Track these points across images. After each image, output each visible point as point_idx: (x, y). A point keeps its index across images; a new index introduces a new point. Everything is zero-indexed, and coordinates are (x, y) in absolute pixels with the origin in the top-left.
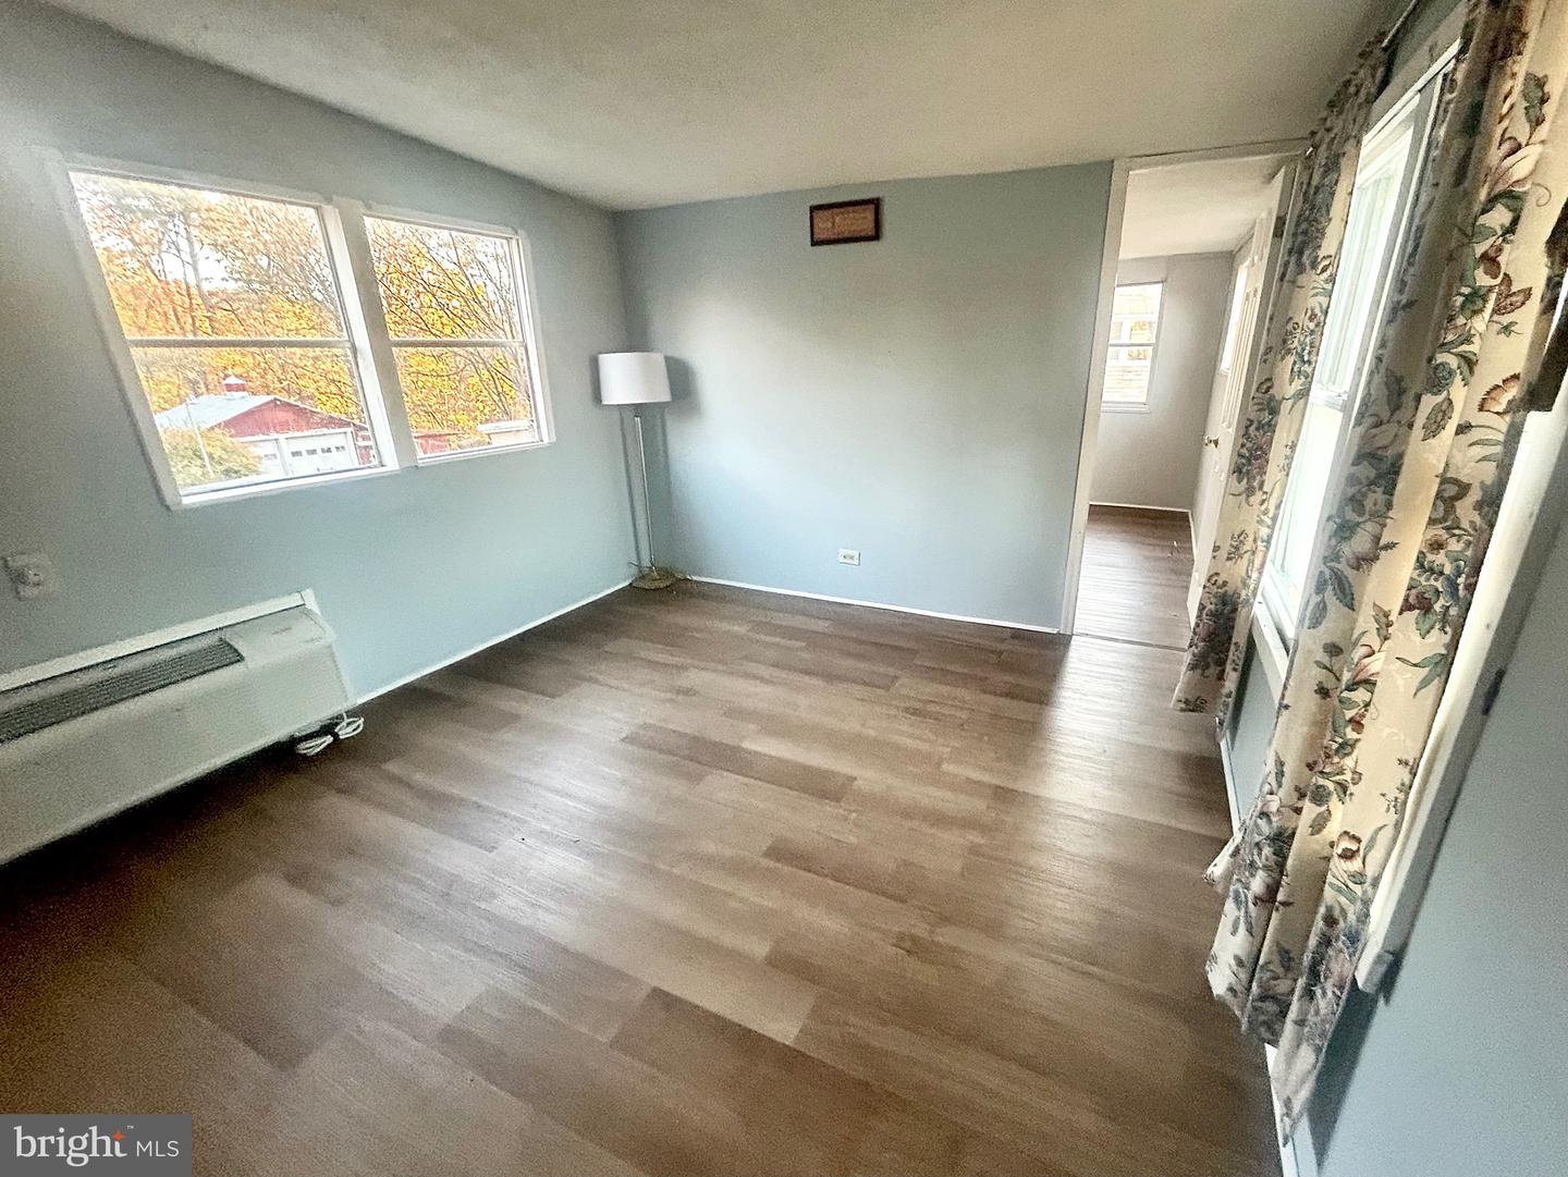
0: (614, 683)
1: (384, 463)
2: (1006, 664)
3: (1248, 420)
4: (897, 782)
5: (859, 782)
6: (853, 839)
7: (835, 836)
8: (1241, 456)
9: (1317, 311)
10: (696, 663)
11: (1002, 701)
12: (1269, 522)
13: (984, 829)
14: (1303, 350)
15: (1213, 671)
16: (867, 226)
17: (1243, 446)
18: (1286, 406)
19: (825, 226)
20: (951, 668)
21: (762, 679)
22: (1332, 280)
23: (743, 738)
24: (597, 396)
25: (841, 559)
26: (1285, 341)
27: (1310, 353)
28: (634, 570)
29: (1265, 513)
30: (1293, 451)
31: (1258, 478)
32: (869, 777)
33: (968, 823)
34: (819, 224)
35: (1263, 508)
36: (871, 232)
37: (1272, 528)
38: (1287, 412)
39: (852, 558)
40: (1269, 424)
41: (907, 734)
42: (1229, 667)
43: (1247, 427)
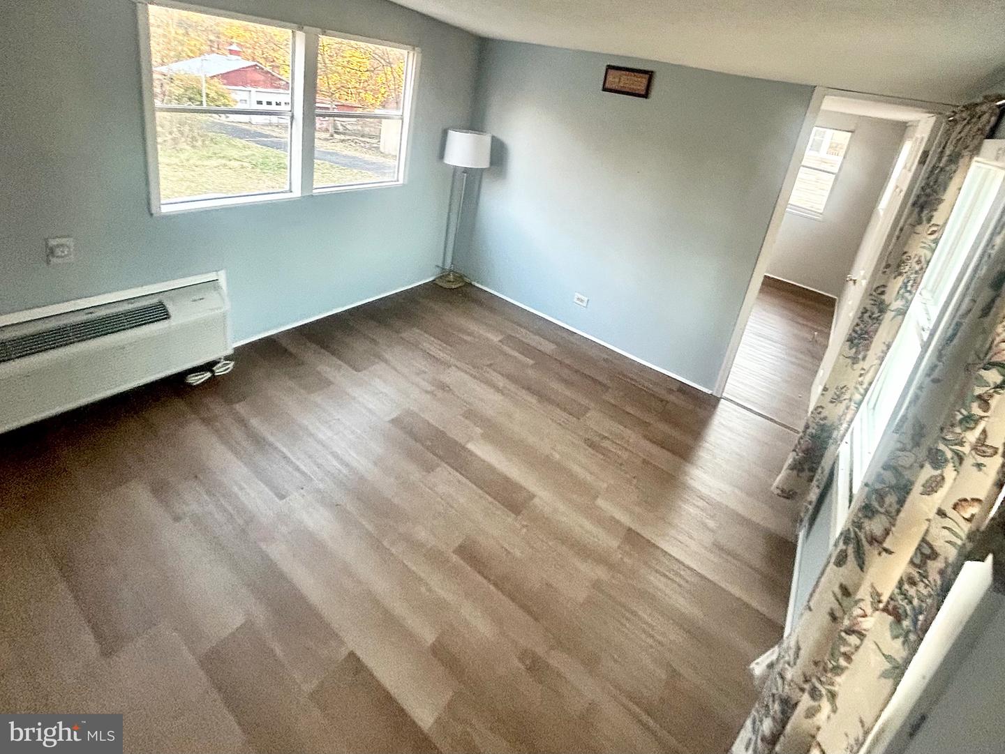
0: (399, 367)
1: (293, 190)
2: (668, 416)
3: (865, 308)
4: (562, 507)
5: (536, 501)
6: (518, 554)
7: (506, 545)
8: (855, 331)
9: (923, 259)
10: (458, 364)
11: (655, 450)
12: (862, 391)
13: (611, 567)
14: (908, 282)
15: (806, 474)
16: (641, 88)
17: (857, 325)
18: (889, 316)
19: (615, 80)
20: (629, 409)
21: (498, 390)
22: (936, 242)
23: (470, 439)
24: (441, 155)
25: (575, 300)
26: (899, 266)
27: (912, 286)
28: (437, 272)
29: (861, 384)
30: (888, 349)
31: (862, 353)
32: (544, 496)
33: (600, 558)
34: (610, 78)
35: (860, 379)
36: (643, 93)
37: (864, 396)
38: (890, 319)
39: (582, 301)
40: (877, 319)
41: (581, 464)
42: (815, 483)
43: (863, 313)
